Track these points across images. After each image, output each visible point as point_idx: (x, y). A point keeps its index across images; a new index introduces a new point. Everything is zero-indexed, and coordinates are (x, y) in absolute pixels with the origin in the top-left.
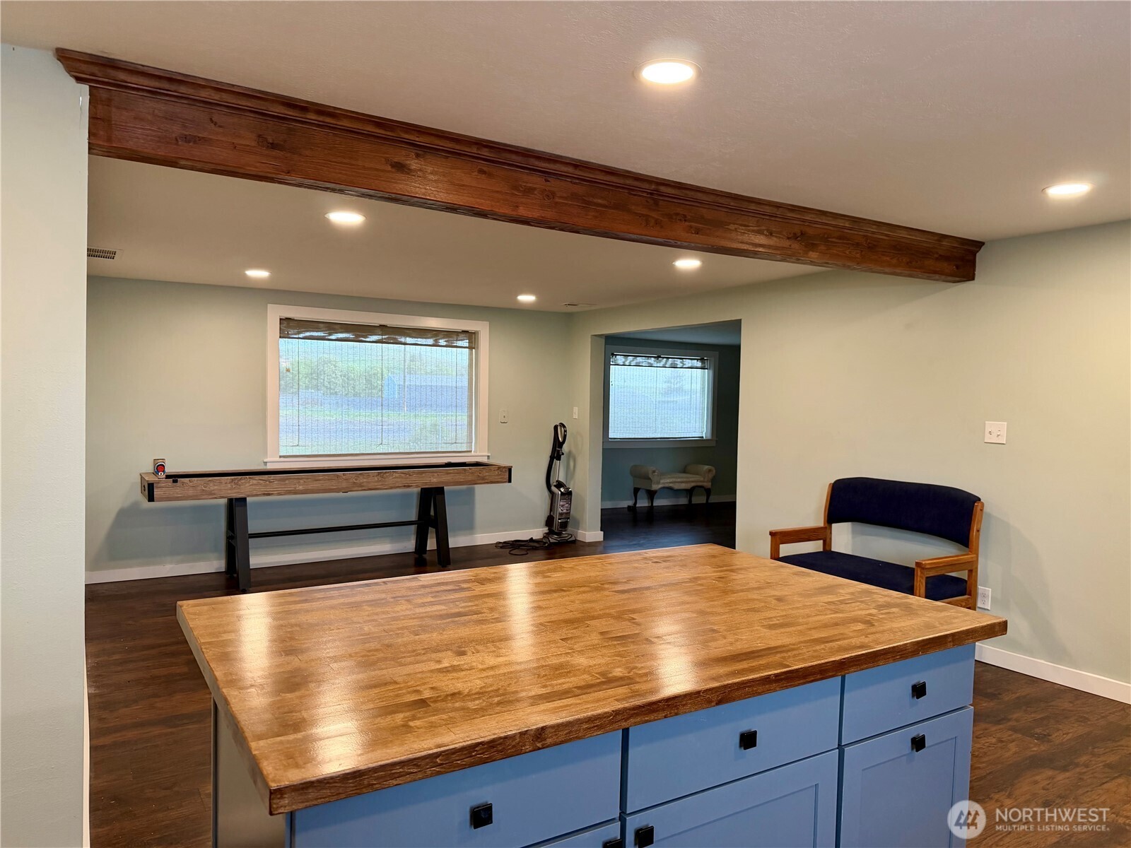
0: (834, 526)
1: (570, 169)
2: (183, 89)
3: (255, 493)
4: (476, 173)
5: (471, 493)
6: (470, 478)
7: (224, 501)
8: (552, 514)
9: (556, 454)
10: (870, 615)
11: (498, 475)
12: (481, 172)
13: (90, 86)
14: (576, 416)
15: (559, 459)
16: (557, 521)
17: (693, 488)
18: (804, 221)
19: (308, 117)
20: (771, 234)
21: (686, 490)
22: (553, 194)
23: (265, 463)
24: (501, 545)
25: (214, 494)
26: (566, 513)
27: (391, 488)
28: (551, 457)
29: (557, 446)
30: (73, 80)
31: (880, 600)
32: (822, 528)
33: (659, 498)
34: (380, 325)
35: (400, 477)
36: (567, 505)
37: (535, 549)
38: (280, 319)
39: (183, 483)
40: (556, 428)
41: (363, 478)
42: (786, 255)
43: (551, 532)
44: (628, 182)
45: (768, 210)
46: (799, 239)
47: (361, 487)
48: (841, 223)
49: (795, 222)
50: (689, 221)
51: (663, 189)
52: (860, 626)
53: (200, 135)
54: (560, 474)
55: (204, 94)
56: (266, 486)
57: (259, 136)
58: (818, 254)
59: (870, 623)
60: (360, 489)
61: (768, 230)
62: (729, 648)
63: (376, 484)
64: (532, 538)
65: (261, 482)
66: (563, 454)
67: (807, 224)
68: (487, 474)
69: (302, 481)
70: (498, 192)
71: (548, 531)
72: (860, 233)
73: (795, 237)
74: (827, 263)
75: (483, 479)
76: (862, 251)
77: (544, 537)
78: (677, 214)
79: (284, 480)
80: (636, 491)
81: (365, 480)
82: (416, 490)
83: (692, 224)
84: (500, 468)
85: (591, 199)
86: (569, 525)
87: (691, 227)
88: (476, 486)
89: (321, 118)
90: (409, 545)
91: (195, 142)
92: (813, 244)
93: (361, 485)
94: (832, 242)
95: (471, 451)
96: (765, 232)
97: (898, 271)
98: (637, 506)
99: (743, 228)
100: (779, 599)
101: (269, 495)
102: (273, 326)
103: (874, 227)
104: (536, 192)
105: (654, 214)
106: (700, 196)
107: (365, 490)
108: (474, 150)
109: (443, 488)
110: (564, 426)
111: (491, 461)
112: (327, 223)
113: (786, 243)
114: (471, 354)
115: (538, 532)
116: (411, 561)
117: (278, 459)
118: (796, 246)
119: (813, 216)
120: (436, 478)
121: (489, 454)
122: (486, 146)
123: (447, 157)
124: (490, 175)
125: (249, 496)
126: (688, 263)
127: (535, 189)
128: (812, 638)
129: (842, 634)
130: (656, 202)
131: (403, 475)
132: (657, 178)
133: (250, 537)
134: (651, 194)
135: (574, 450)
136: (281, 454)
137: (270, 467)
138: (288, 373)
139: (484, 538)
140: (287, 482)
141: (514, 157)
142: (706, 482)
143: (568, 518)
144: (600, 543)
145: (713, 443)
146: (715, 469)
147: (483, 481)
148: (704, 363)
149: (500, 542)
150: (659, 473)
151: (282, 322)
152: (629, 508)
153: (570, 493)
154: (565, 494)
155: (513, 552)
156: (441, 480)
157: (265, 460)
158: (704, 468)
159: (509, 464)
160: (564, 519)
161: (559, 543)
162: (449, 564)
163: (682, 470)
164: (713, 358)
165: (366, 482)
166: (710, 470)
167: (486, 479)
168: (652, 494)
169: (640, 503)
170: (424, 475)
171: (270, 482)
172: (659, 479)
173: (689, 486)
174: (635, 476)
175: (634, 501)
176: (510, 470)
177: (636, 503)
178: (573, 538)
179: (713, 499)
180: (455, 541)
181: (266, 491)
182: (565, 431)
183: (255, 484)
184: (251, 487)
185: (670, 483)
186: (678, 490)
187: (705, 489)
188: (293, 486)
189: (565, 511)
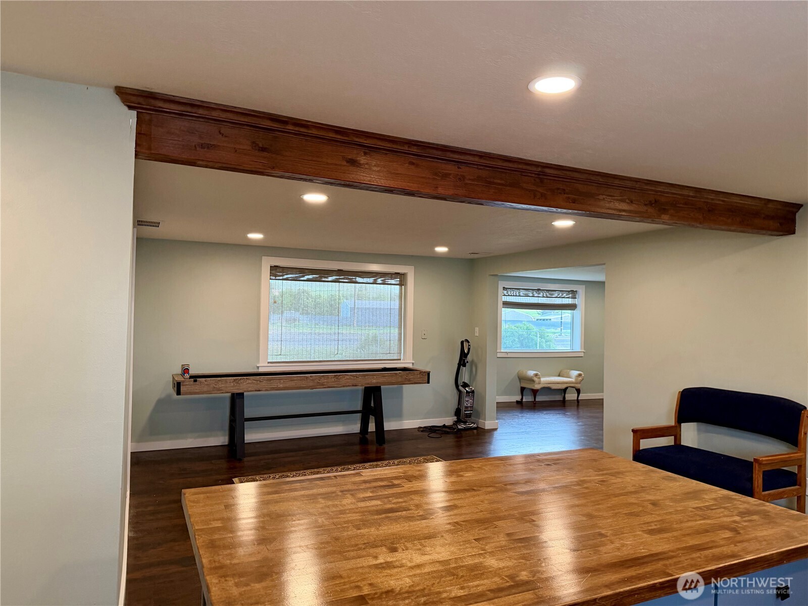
0: (683, 425)
1: (477, 159)
2: (201, 111)
3: (250, 389)
4: (407, 165)
5: (401, 390)
6: (400, 379)
7: (229, 395)
8: (459, 407)
9: (462, 363)
10: (735, 522)
11: (420, 378)
12: (412, 163)
13: (137, 112)
14: (477, 334)
15: (464, 365)
16: (463, 412)
17: (567, 388)
18: (657, 191)
19: (287, 128)
20: (632, 202)
21: (560, 389)
22: (464, 177)
23: (258, 367)
24: (422, 429)
25: (221, 390)
26: (471, 407)
27: (344, 386)
28: (458, 364)
29: (463, 355)
30: (126, 108)
31: (741, 506)
32: (673, 426)
33: (539, 395)
34: (338, 270)
35: (350, 379)
36: (471, 401)
37: (448, 433)
39: (201, 382)
40: (462, 343)
42: (643, 217)
43: (459, 421)
44: (520, 166)
45: (629, 184)
46: (653, 205)
47: (322, 385)
48: (686, 192)
49: (650, 192)
50: (567, 194)
51: (548, 171)
52: (728, 534)
53: (212, 143)
54: (465, 377)
55: (215, 114)
56: (258, 384)
57: (254, 143)
58: (668, 216)
59: (735, 531)
60: (322, 387)
61: (629, 199)
62: (616, 553)
63: (333, 383)
64: (445, 425)
65: (254, 381)
66: (467, 362)
67: (660, 194)
68: (413, 377)
69: (281, 381)
70: (422, 177)
71: (456, 420)
72: (702, 200)
73: (651, 204)
74: (676, 223)
75: (409, 380)
76: (703, 214)
77: (454, 424)
78: (558, 189)
79: (270, 380)
80: (523, 389)
81: (325, 381)
82: (361, 388)
83: (569, 195)
84: (421, 372)
85: (492, 180)
86: (472, 416)
87: (569, 198)
88: (404, 385)
89: (297, 129)
90: (356, 428)
91: (208, 148)
92: (664, 209)
94: (679, 207)
95: (400, 359)
96: (627, 201)
97: (733, 228)
98: (524, 400)
99: (610, 198)
100: (654, 504)
101: (259, 391)
102: (266, 271)
103: (713, 195)
104: (451, 177)
105: (540, 190)
106: (576, 175)
107: (325, 388)
108: (406, 148)
109: (380, 387)
110: (468, 342)
111: (416, 367)
112: (302, 202)
113: (643, 208)
114: (401, 290)
115: (449, 420)
116: (357, 440)
117: (267, 364)
118: (650, 210)
119: (664, 187)
120: (375, 379)
121: (414, 362)
122: (415, 145)
123: (386, 154)
124: (417, 166)
125: (245, 391)
126: (564, 224)
127: (450, 174)
128: (688, 545)
129: (713, 541)
130: (542, 181)
131: (352, 377)
132: (542, 163)
133: (245, 421)
134: (538, 174)
135: (475, 359)
136: (269, 361)
137: (261, 370)
138: (275, 304)
139: (410, 423)
140: (272, 381)
141: (435, 152)
142: (576, 383)
143: (472, 411)
144: (496, 429)
145: (582, 354)
146: (584, 374)
147: (409, 383)
148: (574, 294)
149: (421, 427)
150: (541, 376)
151: (272, 268)
152: (517, 402)
153: (473, 392)
154: (470, 392)
155: (430, 435)
156: (379, 381)
157: (258, 366)
158: (575, 373)
159: (428, 370)
160: (469, 411)
161: (465, 429)
162: (385, 443)
163: (558, 374)
164: (581, 290)
165: (326, 382)
166: (580, 375)
167: (411, 381)
168: (535, 392)
169: (525, 399)
170: (366, 377)
171: (260, 382)
172: (540, 381)
173: (564, 386)
174: (522, 378)
175: (520, 397)
176: (429, 374)
177: (522, 399)
178: (475, 426)
179: (582, 396)
180: (389, 425)
181: (257, 388)
182: (469, 345)
183: (250, 383)
184: (247, 385)
185: (549, 384)
186: (555, 389)
187: (576, 389)
188: (276, 385)
189: (469, 405)
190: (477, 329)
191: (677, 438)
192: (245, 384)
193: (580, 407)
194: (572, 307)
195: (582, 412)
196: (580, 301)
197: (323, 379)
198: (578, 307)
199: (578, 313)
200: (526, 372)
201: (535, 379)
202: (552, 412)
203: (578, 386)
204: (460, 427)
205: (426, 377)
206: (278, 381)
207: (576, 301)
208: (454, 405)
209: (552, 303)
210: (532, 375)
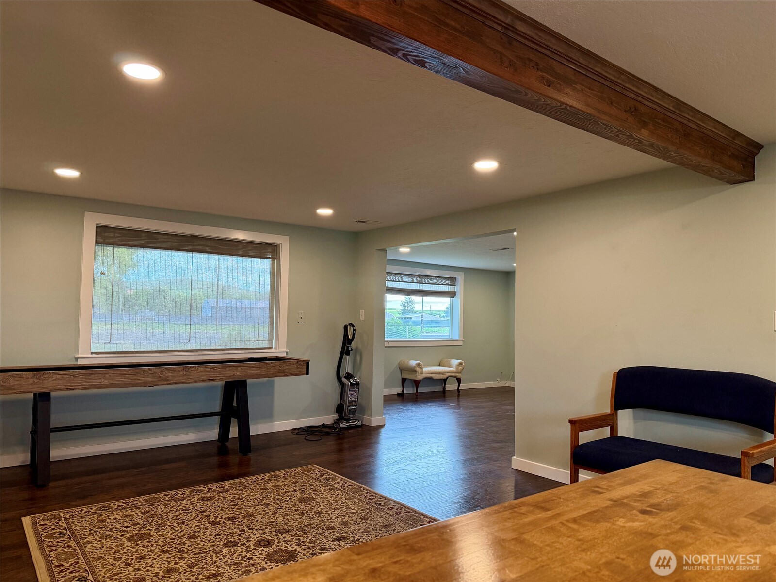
0: (620, 412)
3: (58, 387)
5: (272, 384)
6: (271, 371)
8: (342, 402)
9: (346, 349)
11: (297, 368)
14: (362, 318)
15: (348, 353)
16: (348, 408)
17: (447, 378)
20: (612, 104)
21: (441, 380)
23: (77, 359)
24: (297, 431)
25: (18, 389)
26: (355, 401)
27: (196, 382)
28: (341, 352)
29: (347, 341)
32: (609, 414)
33: (422, 387)
35: (206, 371)
36: (355, 394)
37: (327, 434)
38: (97, 227)
40: (346, 327)
41: (168, 373)
43: (341, 419)
46: (633, 113)
47: (167, 381)
49: (631, 95)
54: (349, 367)
56: (71, 380)
60: (165, 383)
63: (181, 378)
64: (324, 424)
65: (65, 377)
66: (352, 350)
67: (640, 98)
68: (287, 367)
69: (107, 376)
71: (338, 418)
72: (679, 118)
73: (630, 111)
75: (284, 372)
76: (681, 136)
77: (335, 423)
78: (530, 60)
79: (89, 375)
80: (404, 381)
81: (170, 375)
82: (220, 383)
84: (298, 362)
86: (357, 412)
87: (543, 77)
88: (275, 379)
90: (213, 434)
92: (645, 122)
93: (166, 379)
94: (658, 123)
95: (271, 348)
96: (607, 100)
98: (404, 393)
101: (73, 389)
102: (89, 234)
105: (508, 54)
107: (170, 384)
109: (246, 381)
110: (353, 326)
111: (290, 356)
114: (272, 265)
115: (328, 419)
116: (214, 449)
117: (89, 355)
118: (630, 120)
120: (239, 372)
121: (288, 351)
125: (52, 390)
126: (487, 166)
130: (510, 41)
131: (208, 369)
133: (52, 432)
135: (360, 346)
136: (93, 351)
137: (81, 362)
138: (103, 276)
139: (283, 425)
140: (92, 376)
142: (457, 373)
143: (356, 406)
144: (382, 426)
145: (461, 343)
146: (464, 363)
147: (283, 374)
148: (453, 281)
149: (296, 429)
150: (423, 366)
151: (98, 230)
152: (398, 394)
153: (358, 384)
154: (354, 384)
155: (308, 438)
156: (244, 373)
157: (76, 356)
158: (455, 362)
159: (305, 358)
160: (352, 406)
161: (348, 428)
162: (250, 452)
163: (438, 364)
164: (460, 277)
165: (172, 376)
166: (460, 364)
167: (286, 372)
168: (417, 383)
169: (406, 391)
170: (228, 369)
171: (75, 377)
172: (422, 371)
173: (444, 376)
174: (403, 369)
175: (401, 389)
176: (308, 363)
177: (403, 391)
178: (360, 423)
179: (463, 386)
180: (256, 429)
181: (71, 386)
182: (354, 330)
183: (59, 379)
184: (55, 382)
185: (431, 374)
186: (436, 380)
187: (457, 379)
188: (98, 381)
189: (353, 399)
190: (362, 312)
191: (614, 429)
192: (50, 380)
193: (461, 397)
194: (452, 294)
195: (463, 402)
196: (459, 288)
197: (166, 372)
198: (457, 294)
199: (458, 300)
200: (408, 362)
201: (418, 369)
202: (437, 403)
203: (459, 375)
204: (344, 425)
205: (304, 367)
206: (101, 375)
207: (455, 289)
208: (335, 400)
209: (432, 290)
210: (414, 365)
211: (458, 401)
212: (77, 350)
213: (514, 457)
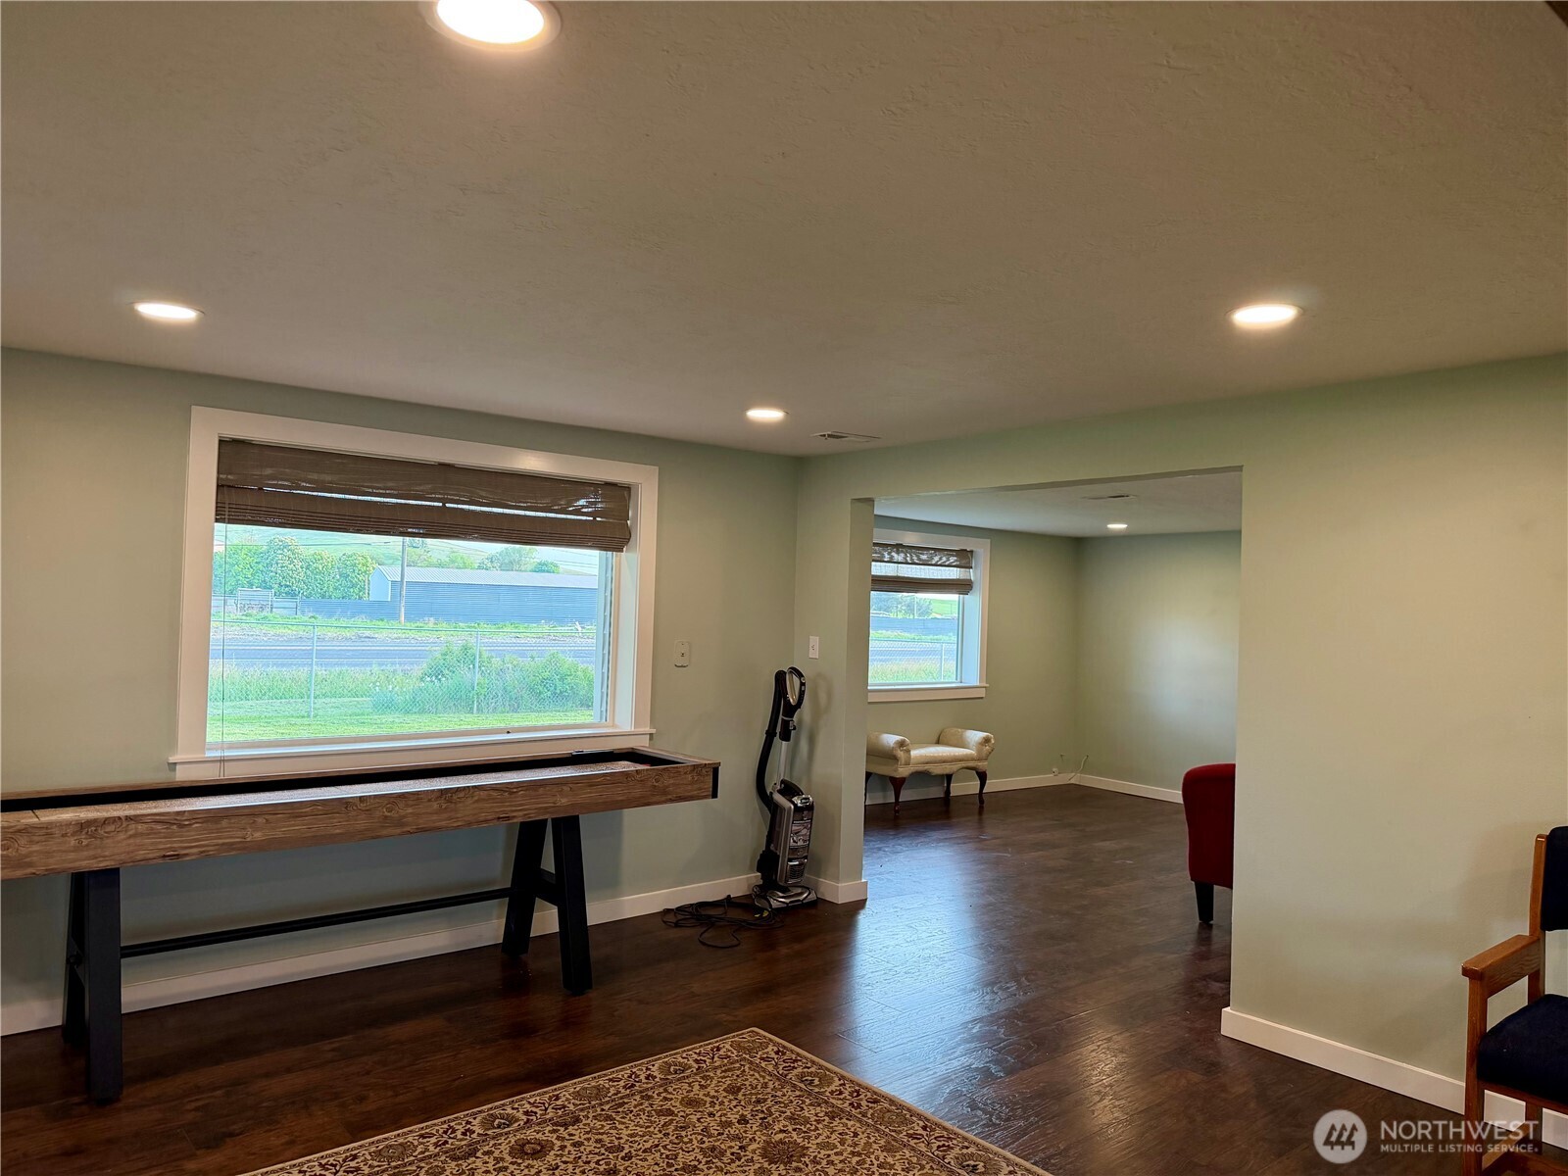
0: (1550, 936)
3: (141, 854)
6: (636, 792)
8: (772, 846)
11: (692, 783)
14: (814, 654)
15: (786, 736)
16: (785, 863)
17: (956, 771)
23: (173, 767)
24: (671, 918)
26: (803, 847)
27: (469, 824)
28: (768, 731)
29: (784, 708)
33: (908, 790)
36: (804, 831)
38: (220, 441)
40: (780, 678)
41: (404, 808)
43: (770, 885)
47: (400, 824)
54: (786, 768)
56: (171, 834)
60: (398, 829)
63: (435, 817)
64: (729, 896)
65: (159, 827)
66: (795, 729)
68: (671, 781)
69: (260, 820)
71: (761, 882)
75: (663, 792)
77: (755, 894)
81: (410, 810)
84: (696, 767)
86: (807, 870)
101: (178, 857)
102: (202, 462)
107: (409, 830)
109: (577, 816)
110: (800, 675)
115: (738, 883)
120: (565, 796)
121: (653, 731)
125: (125, 864)
133: (124, 955)
139: (637, 902)
140: (224, 823)
142: (979, 760)
143: (806, 857)
144: (860, 904)
145: (982, 693)
146: (994, 738)
147: (664, 798)
148: (965, 558)
149: (669, 910)
150: (910, 747)
153: (810, 808)
154: (803, 808)
155: (704, 938)
156: (576, 799)
157: (172, 760)
158: (975, 736)
159: (704, 758)
160: (797, 859)
161: (789, 909)
162: (590, 987)
163: (936, 738)
164: (982, 549)
165: (415, 816)
166: (987, 740)
167: (669, 792)
168: (898, 784)
170: (541, 791)
171: (181, 826)
172: (910, 757)
173: (953, 768)
174: (874, 752)
176: (716, 771)
178: (813, 897)
181: (171, 849)
182: (802, 684)
183: (142, 834)
184: (131, 841)
185: (927, 763)
186: (937, 776)
187: (977, 773)
188: (240, 834)
189: (800, 843)
190: (814, 640)
191: (1537, 979)
192: (122, 836)
193: (985, 816)
194: (963, 587)
195: (1004, 831)
196: (979, 573)
197: (401, 805)
198: (976, 586)
199: (975, 601)
200: (882, 738)
201: (900, 754)
202: (949, 833)
203: (982, 765)
204: (779, 901)
206: (245, 820)
207: (971, 574)
209: (923, 577)
210: (892, 745)
211: (980, 821)
212: (172, 744)
213: (1227, 1009)
